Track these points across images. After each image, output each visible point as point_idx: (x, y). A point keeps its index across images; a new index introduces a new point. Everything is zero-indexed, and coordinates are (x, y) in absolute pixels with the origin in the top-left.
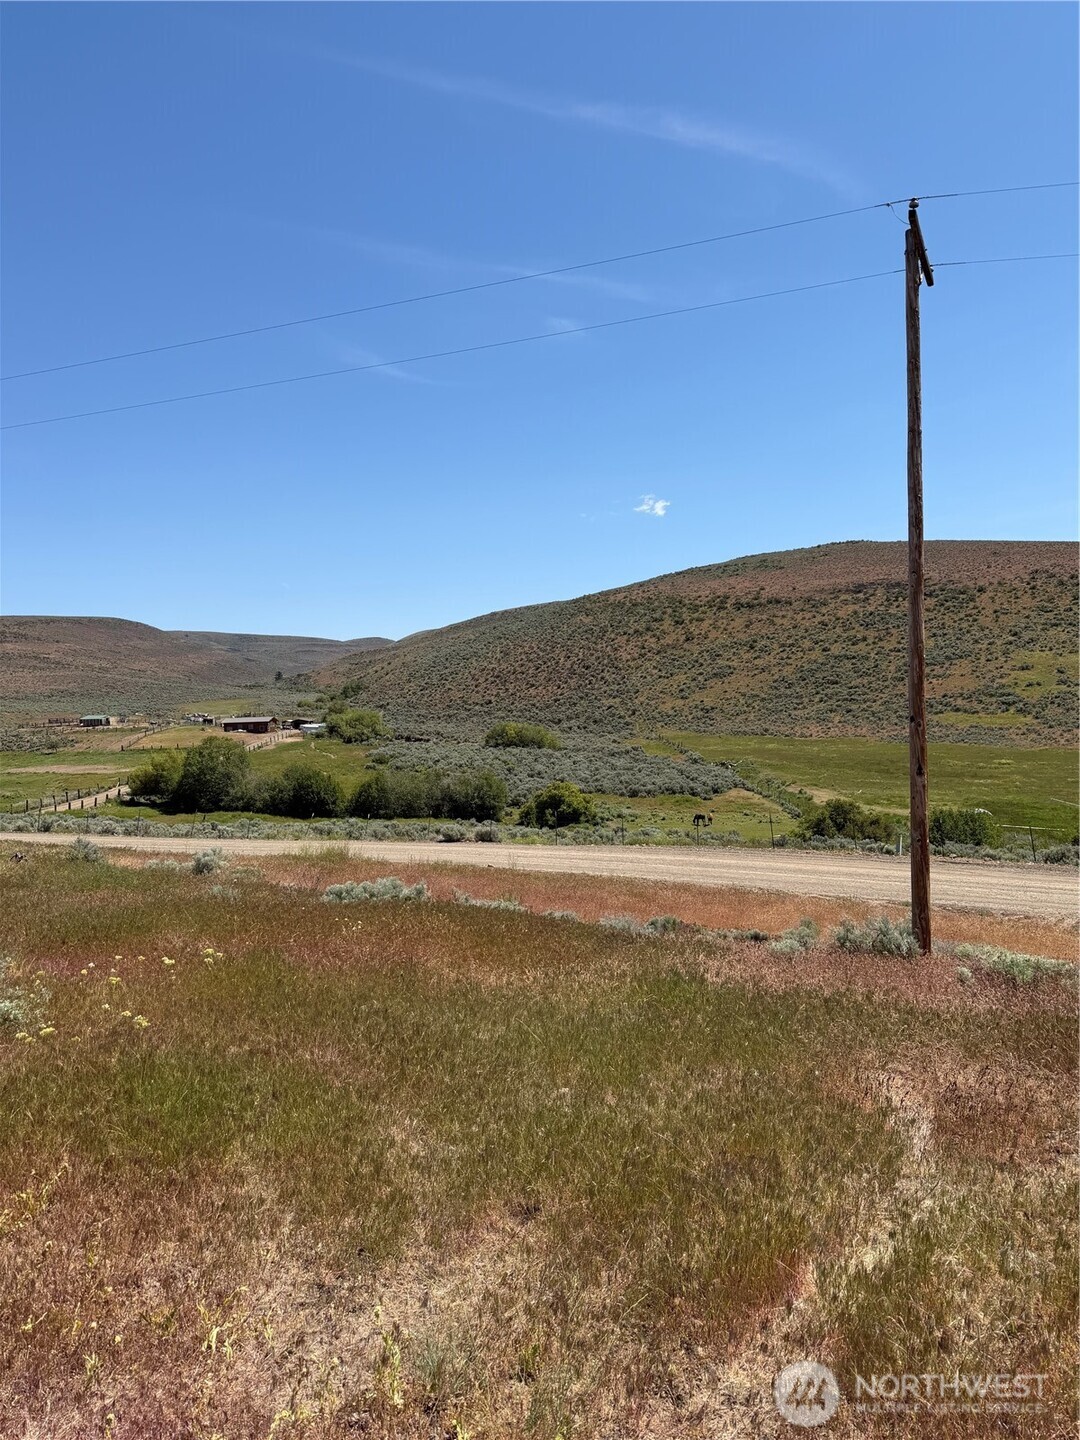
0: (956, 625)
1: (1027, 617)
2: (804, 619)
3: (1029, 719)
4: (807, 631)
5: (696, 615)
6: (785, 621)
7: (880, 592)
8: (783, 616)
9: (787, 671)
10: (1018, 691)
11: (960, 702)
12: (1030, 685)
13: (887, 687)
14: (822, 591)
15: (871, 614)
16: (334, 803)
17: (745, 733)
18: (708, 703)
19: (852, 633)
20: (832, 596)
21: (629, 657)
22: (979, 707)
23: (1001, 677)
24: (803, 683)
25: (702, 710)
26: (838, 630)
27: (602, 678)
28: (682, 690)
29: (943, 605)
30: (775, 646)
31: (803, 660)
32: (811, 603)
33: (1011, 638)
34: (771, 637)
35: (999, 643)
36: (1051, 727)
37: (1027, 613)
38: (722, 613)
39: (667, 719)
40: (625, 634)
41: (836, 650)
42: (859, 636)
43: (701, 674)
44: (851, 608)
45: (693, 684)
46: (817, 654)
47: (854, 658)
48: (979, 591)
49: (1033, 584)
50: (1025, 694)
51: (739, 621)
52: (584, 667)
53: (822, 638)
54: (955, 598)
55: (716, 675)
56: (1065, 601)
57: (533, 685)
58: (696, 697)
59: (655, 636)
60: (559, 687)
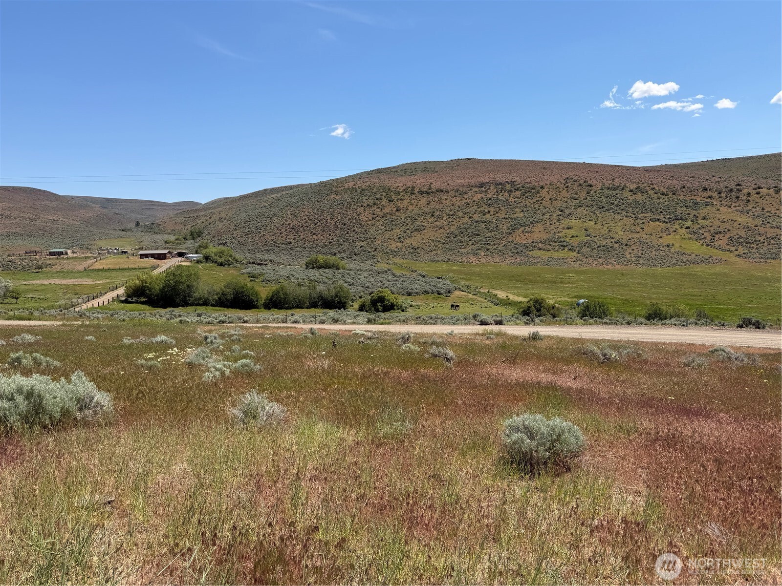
0: (532, 205)
1: (566, 202)
2: (457, 201)
3: (575, 254)
4: (459, 207)
5: (399, 197)
6: (447, 202)
7: (492, 187)
8: (446, 199)
9: (453, 228)
10: (567, 240)
11: (540, 245)
12: (573, 237)
13: (504, 237)
14: (463, 186)
15: (490, 199)
16: (257, 301)
17: (438, 261)
18: (415, 245)
19: (482, 209)
20: (469, 189)
21: (367, 219)
22: (550, 248)
23: (558, 233)
24: (462, 235)
25: (412, 248)
26: (475, 207)
27: (354, 231)
28: (400, 238)
29: (524, 195)
30: (444, 215)
31: (460, 223)
32: (459, 192)
33: (560, 213)
34: (442, 210)
35: (555, 215)
36: (587, 258)
37: (566, 200)
38: (413, 196)
39: (395, 253)
40: (362, 206)
41: (476, 217)
42: (486, 211)
43: (408, 229)
44: (480, 196)
45: (405, 235)
46: (466, 220)
47: (485, 222)
48: (541, 188)
49: (567, 185)
50: (571, 242)
51: (423, 201)
52: (342, 224)
53: (468, 211)
54: (530, 191)
55: (416, 230)
56: (583, 195)
57: (315, 234)
58: (408, 242)
59: (379, 208)
60: (330, 235)
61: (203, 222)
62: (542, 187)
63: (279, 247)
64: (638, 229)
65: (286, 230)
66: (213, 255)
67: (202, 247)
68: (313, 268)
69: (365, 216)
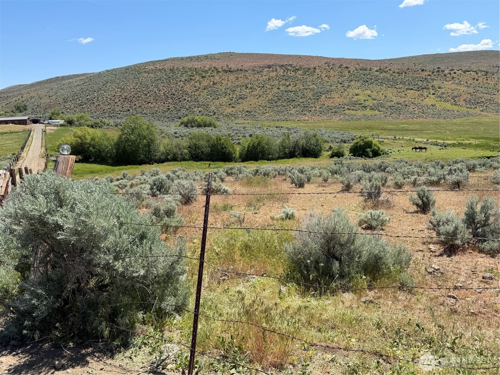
2: (258, 77)
3: (377, 112)
4: (264, 81)
6: (251, 77)
7: (278, 68)
9: (270, 96)
11: (347, 107)
14: (255, 67)
18: (247, 109)
20: (261, 69)
21: (191, 91)
23: (352, 98)
25: (247, 112)
27: (185, 99)
28: (230, 104)
30: (256, 87)
32: (256, 71)
34: (251, 83)
40: (181, 81)
41: (282, 88)
44: (274, 74)
46: (275, 90)
51: (232, 77)
52: (172, 94)
53: (273, 84)
54: (309, 71)
55: (241, 98)
56: (346, 73)
57: (149, 102)
58: (240, 107)
59: (196, 82)
60: (164, 103)
61: (16, 101)
62: (315, 68)
63: (119, 114)
64: (403, 95)
65: (120, 100)
66: (76, 119)
67: (55, 114)
68: (192, 126)
69: (188, 88)
